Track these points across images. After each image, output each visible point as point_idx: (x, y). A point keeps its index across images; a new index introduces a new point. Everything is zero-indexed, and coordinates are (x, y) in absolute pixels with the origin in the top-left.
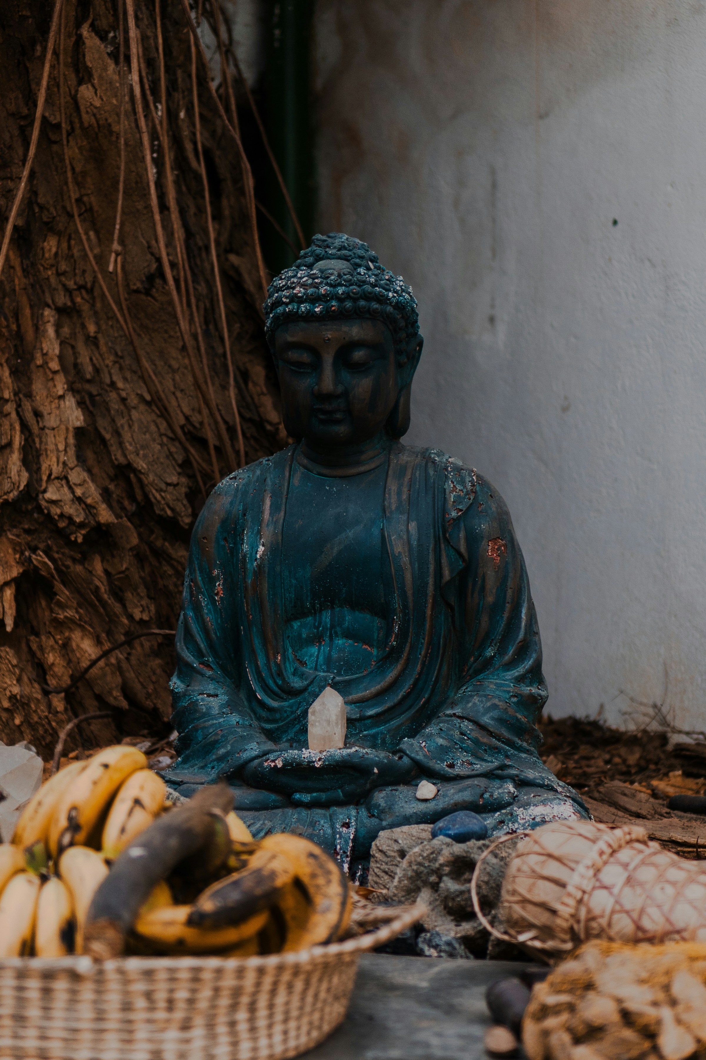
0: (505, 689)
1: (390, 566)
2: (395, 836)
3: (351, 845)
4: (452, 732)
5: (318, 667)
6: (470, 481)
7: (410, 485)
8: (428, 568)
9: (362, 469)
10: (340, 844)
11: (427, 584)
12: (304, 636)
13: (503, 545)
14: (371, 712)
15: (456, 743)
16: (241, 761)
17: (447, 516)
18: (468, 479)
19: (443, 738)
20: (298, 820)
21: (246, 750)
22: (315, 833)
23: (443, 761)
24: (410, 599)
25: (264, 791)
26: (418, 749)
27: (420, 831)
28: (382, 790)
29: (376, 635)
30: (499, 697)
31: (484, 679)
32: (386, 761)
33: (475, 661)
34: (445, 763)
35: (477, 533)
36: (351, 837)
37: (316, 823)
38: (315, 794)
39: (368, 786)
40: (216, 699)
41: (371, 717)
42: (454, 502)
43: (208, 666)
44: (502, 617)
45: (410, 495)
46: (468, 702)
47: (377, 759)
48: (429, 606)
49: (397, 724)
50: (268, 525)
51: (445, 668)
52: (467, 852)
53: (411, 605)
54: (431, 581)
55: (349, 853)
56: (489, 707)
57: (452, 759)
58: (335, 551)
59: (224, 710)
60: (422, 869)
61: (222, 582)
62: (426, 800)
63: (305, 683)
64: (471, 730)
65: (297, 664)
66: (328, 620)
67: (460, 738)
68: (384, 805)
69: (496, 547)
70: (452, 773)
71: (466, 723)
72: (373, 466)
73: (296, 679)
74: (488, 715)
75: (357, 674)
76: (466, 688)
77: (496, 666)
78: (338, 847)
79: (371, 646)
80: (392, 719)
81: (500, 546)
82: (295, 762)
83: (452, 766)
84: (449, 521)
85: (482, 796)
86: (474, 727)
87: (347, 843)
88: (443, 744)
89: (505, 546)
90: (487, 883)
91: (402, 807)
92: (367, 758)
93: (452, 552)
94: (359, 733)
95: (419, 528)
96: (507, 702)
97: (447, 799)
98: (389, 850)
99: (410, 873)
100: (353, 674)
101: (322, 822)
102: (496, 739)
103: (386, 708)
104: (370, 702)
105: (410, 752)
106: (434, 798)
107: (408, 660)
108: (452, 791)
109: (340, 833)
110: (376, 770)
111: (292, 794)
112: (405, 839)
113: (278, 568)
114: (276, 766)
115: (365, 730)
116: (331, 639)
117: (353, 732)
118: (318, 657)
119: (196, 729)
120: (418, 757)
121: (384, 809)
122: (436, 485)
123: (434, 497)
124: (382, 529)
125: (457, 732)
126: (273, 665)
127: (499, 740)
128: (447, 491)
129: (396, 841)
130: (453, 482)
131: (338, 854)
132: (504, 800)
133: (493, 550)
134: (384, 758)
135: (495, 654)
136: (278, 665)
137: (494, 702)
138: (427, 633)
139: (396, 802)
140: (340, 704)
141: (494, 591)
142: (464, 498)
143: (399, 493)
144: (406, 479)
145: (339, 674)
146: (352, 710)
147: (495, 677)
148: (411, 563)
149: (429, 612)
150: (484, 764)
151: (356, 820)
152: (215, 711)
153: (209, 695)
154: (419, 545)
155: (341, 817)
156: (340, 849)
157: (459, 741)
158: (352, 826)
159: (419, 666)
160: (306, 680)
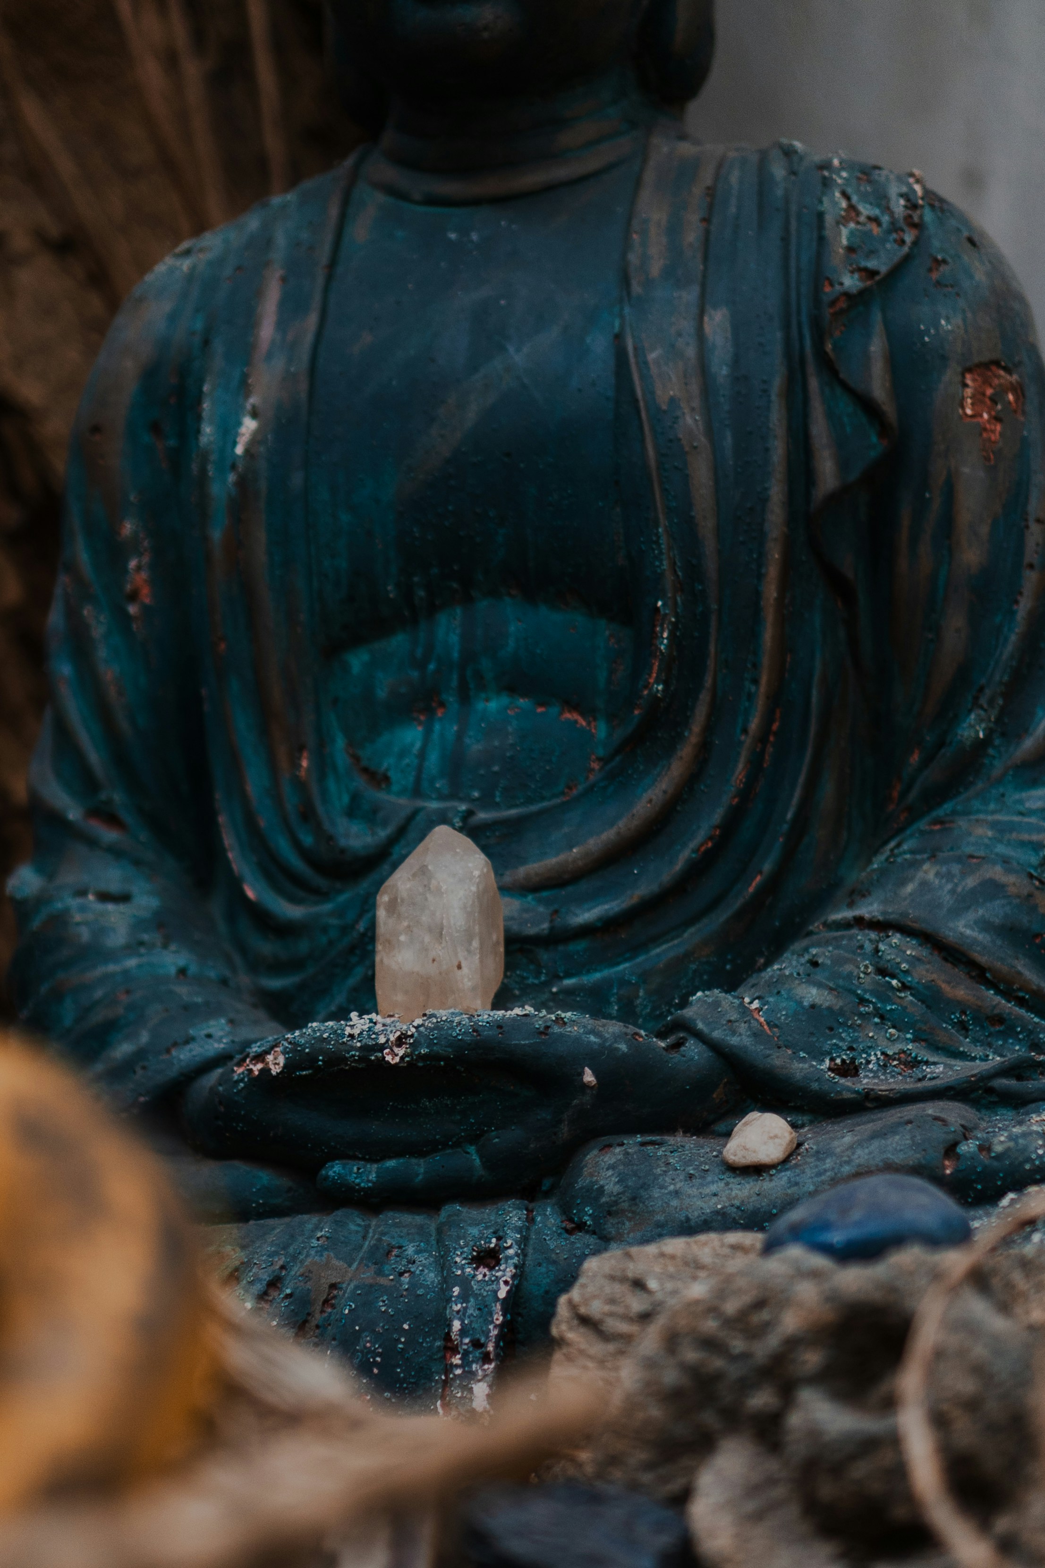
0: (1025, 837)
1: (643, 441)
2: (633, 1269)
3: (499, 1318)
4: (849, 968)
5: (425, 784)
6: (902, 195)
7: (711, 207)
8: (767, 450)
9: (562, 172)
10: (461, 1314)
11: (764, 500)
12: (382, 693)
13: (1013, 388)
14: (586, 915)
15: (862, 1001)
16: (173, 1072)
17: (827, 289)
18: (894, 190)
19: (820, 985)
20: (332, 1242)
21: (189, 1040)
22: (382, 1281)
23: (819, 1056)
24: (710, 545)
25: (236, 1163)
26: (734, 1016)
27: (727, 1251)
28: (610, 1146)
29: (602, 677)
30: (1006, 861)
31: (954, 812)
32: (623, 1047)
33: (926, 762)
34: (827, 1062)
35: (924, 344)
36: (502, 1294)
37: (389, 1253)
38: (391, 1163)
39: (565, 1131)
40: (122, 907)
41: (586, 931)
42: (850, 249)
43: (112, 820)
44: (1013, 613)
45: (707, 232)
46: (903, 883)
47: (592, 1038)
48: (772, 572)
49: (672, 954)
50: (269, 356)
51: (828, 790)
52: (891, 1289)
53: (711, 565)
54: (776, 492)
55: (490, 1348)
56: (973, 891)
57: (851, 1049)
58: (472, 414)
59: (146, 937)
60: (718, 1363)
61: (146, 559)
62: (756, 1170)
63: (383, 834)
64: (915, 961)
65: (360, 782)
66: (454, 639)
67: (877, 983)
68: (617, 1189)
69: (989, 392)
70: (849, 1089)
71: (896, 939)
72: (592, 164)
73: (355, 828)
74: (971, 916)
75: (543, 799)
76: (899, 845)
77: (996, 772)
78: (457, 1325)
79: (589, 712)
80: (655, 940)
81: (1001, 391)
82: (322, 1051)
83: (849, 1070)
84: (833, 303)
85: (951, 1150)
86: (924, 952)
87: (485, 1311)
88: (818, 1001)
89: (1019, 390)
90: (972, 1405)
91: (677, 1193)
92: (561, 1035)
93: (845, 406)
94: (548, 984)
95: (738, 327)
96: (1031, 876)
97: (829, 1163)
98: (611, 1314)
99: (671, 1377)
100: (529, 801)
101: (410, 1250)
102: (998, 992)
103: (635, 900)
104: (584, 886)
105: (708, 1024)
106: (786, 1161)
107: (705, 748)
108: (848, 1139)
109: (465, 1282)
110: (589, 1077)
111: (322, 1165)
112: (671, 1277)
113: (297, 480)
114: (265, 1071)
115: (568, 975)
116: (465, 698)
117: (531, 980)
118: (422, 755)
119: (57, 995)
120: (734, 1040)
121: (616, 1203)
122: (794, 208)
123: (785, 240)
124: (618, 337)
125: (866, 965)
126: (287, 789)
127: (1008, 994)
128: (829, 220)
129: (639, 1284)
130: (845, 195)
131: (455, 1350)
132: (1029, 1160)
133: (978, 398)
134: (617, 1038)
135: (989, 733)
136: (301, 786)
137: (988, 876)
138: (766, 661)
139: (656, 1178)
140: (477, 873)
141: (984, 530)
142: (883, 241)
143: (674, 229)
144: (698, 191)
145: (487, 801)
146: (526, 910)
147: (992, 806)
148: (710, 431)
149: (771, 591)
150: (959, 1065)
151: (523, 1242)
152: (118, 938)
153: (105, 897)
154: (739, 378)
155: (474, 1231)
156: (463, 1332)
157: (873, 993)
158: (507, 1258)
159: (741, 766)
160: (385, 824)
